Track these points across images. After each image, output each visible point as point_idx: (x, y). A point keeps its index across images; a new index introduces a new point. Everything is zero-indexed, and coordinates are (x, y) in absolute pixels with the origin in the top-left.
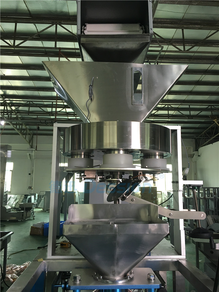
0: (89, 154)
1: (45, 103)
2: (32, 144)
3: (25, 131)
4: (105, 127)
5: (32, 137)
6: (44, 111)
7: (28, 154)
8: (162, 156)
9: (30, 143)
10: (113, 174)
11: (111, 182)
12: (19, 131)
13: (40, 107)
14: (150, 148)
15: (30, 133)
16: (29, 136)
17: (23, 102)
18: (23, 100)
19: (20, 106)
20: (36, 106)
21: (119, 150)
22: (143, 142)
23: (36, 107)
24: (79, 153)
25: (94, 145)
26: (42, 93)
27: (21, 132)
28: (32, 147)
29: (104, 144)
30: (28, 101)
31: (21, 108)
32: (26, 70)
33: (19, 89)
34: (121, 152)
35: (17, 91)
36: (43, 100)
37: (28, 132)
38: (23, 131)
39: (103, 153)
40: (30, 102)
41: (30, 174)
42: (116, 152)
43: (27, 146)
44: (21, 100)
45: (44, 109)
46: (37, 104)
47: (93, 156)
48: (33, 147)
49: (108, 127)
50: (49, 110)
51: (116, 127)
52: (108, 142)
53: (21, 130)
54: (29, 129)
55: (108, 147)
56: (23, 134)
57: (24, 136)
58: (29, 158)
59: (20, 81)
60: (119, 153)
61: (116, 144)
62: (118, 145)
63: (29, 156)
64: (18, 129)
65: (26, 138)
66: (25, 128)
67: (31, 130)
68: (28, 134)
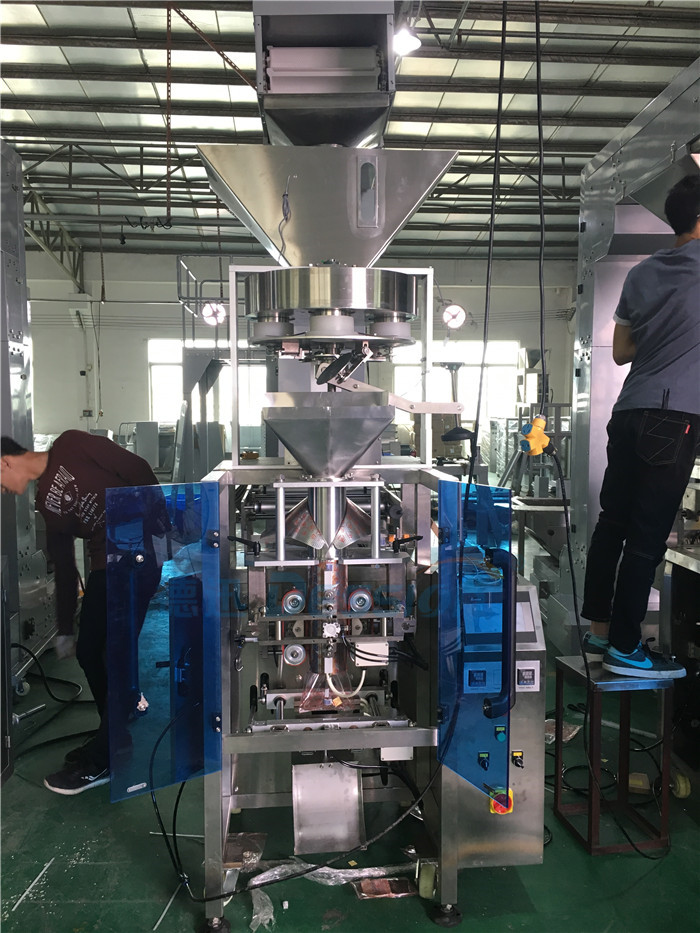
0: (286, 316)
1: (118, 149)
2: (82, 279)
3: (59, 240)
4: (311, 276)
5: (81, 256)
6: (116, 175)
7: (72, 311)
8: (403, 319)
9: (75, 277)
10: (326, 345)
11: (323, 360)
12: (42, 238)
13: (102, 162)
14: (382, 306)
15: (73, 245)
16: (71, 253)
17: (47, 146)
18: (48, 139)
19: (41, 159)
20: (91, 158)
21: (333, 310)
22: (370, 297)
23: (91, 162)
24: (271, 314)
25: (295, 303)
26: (108, 119)
27: (47, 243)
28: (82, 289)
29: (312, 301)
30: (65, 144)
31: (45, 166)
32: (57, 48)
33: (37, 106)
34: (337, 313)
35: (29, 111)
36: (112, 141)
37: (68, 240)
38: (52, 239)
39: (309, 315)
40: (71, 147)
41: (83, 373)
42: (329, 313)
43: (68, 286)
44: (43, 139)
45: (115, 168)
46: (91, 153)
47: (293, 319)
48: (86, 290)
49: (316, 275)
50: (132, 170)
51: (329, 276)
52: (317, 298)
53: (46, 234)
54: (69, 232)
55: (317, 306)
56: (53, 248)
57: (58, 254)
58: (76, 325)
59: (39, 80)
60: (333, 314)
61: (329, 302)
62: (332, 303)
63: (75, 319)
64: (38, 233)
65: (62, 262)
66: (57, 228)
67: (73, 234)
68: (67, 248)
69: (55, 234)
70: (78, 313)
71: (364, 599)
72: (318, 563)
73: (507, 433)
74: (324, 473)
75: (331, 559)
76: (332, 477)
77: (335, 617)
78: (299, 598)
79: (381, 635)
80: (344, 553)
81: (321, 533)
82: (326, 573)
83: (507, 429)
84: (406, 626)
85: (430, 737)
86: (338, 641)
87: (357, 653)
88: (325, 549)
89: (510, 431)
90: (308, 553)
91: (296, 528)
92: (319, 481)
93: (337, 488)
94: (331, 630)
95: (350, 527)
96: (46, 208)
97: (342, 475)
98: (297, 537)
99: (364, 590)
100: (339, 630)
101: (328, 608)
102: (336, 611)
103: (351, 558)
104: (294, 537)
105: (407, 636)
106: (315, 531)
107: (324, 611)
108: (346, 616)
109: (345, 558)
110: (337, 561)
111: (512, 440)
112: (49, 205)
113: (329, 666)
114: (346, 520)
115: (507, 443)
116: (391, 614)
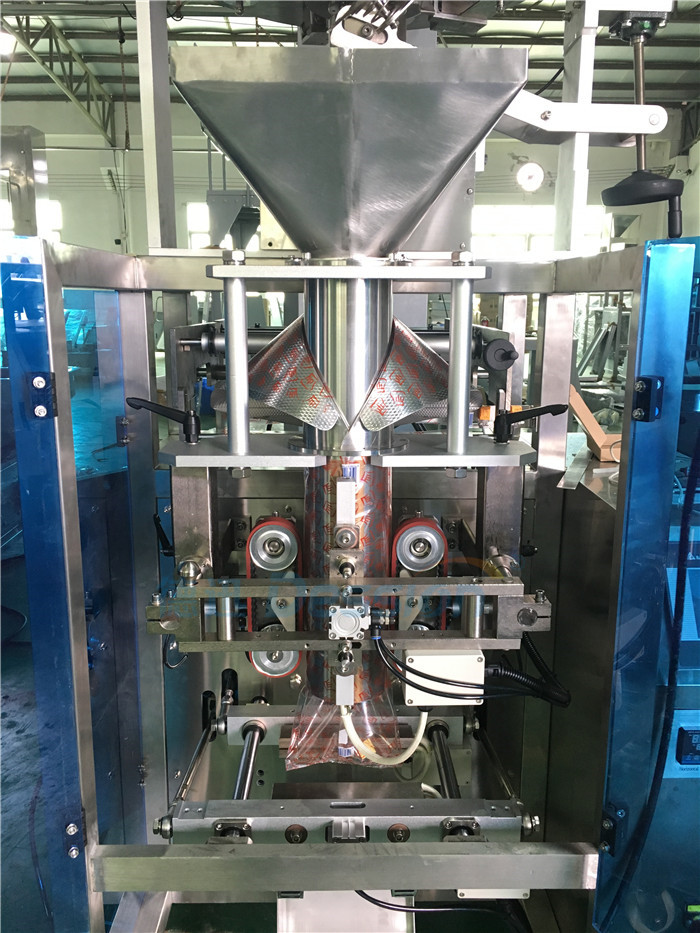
2: (113, 133)
3: (84, 86)
5: (112, 109)
7: (104, 171)
9: (105, 130)
12: (66, 85)
15: (102, 93)
16: (100, 103)
27: (71, 90)
28: (113, 146)
37: (96, 87)
38: (75, 85)
41: (118, 242)
43: (100, 140)
53: (69, 79)
54: (96, 77)
56: (80, 98)
57: (85, 104)
58: (109, 188)
63: (107, 180)
64: (60, 78)
65: (89, 111)
66: (82, 73)
67: (102, 79)
68: (95, 98)
69: (79, 79)
70: (110, 173)
71: (428, 544)
72: (323, 461)
73: (588, 312)
74: (338, 246)
75: (353, 454)
76: (356, 256)
77: (357, 591)
78: (285, 538)
79: (467, 635)
80: (385, 442)
81: (332, 395)
82: (340, 485)
83: (587, 307)
84: (527, 617)
85: (578, 871)
86: (365, 646)
87: (409, 676)
88: (340, 430)
89: (591, 309)
90: (304, 438)
91: (275, 384)
92: (328, 263)
93: (372, 283)
94: (347, 624)
95: (399, 380)
96: (68, 45)
97: (383, 253)
98: (280, 403)
99: (426, 521)
100: (366, 623)
101: (342, 568)
102: (360, 573)
103: (399, 452)
104: (271, 402)
105: (526, 638)
106: (319, 387)
107: (334, 574)
108: (386, 591)
109: (386, 450)
110: (368, 458)
111: (592, 320)
112: (71, 42)
113: (346, 689)
114: (390, 366)
115: (587, 323)
116: (489, 588)
